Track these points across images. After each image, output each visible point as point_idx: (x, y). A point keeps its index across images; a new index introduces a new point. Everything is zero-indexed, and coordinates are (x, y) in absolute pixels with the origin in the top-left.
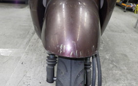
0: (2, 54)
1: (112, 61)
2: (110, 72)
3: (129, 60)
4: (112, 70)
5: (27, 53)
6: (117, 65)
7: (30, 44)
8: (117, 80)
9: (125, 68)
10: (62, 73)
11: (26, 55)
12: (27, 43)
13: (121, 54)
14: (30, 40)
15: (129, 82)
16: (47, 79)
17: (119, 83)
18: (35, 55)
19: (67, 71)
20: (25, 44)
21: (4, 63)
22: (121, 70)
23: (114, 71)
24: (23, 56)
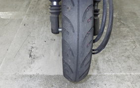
0: (2, 17)
1: (120, 19)
2: (118, 29)
3: (137, 18)
4: (119, 28)
5: (28, 15)
6: (124, 23)
7: (30, 6)
8: (125, 36)
9: (133, 25)
10: (68, 8)
11: (28, 18)
12: (27, 6)
13: (130, 12)
14: (29, 3)
15: (137, 38)
16: (52, 30)
17: (127, 39)
18: (37, 16)
19: (74, 5)
20: (25, 6)
21: (5, 25)
22: (129, 27)
23: (122, 28)
24: (25, 18)
